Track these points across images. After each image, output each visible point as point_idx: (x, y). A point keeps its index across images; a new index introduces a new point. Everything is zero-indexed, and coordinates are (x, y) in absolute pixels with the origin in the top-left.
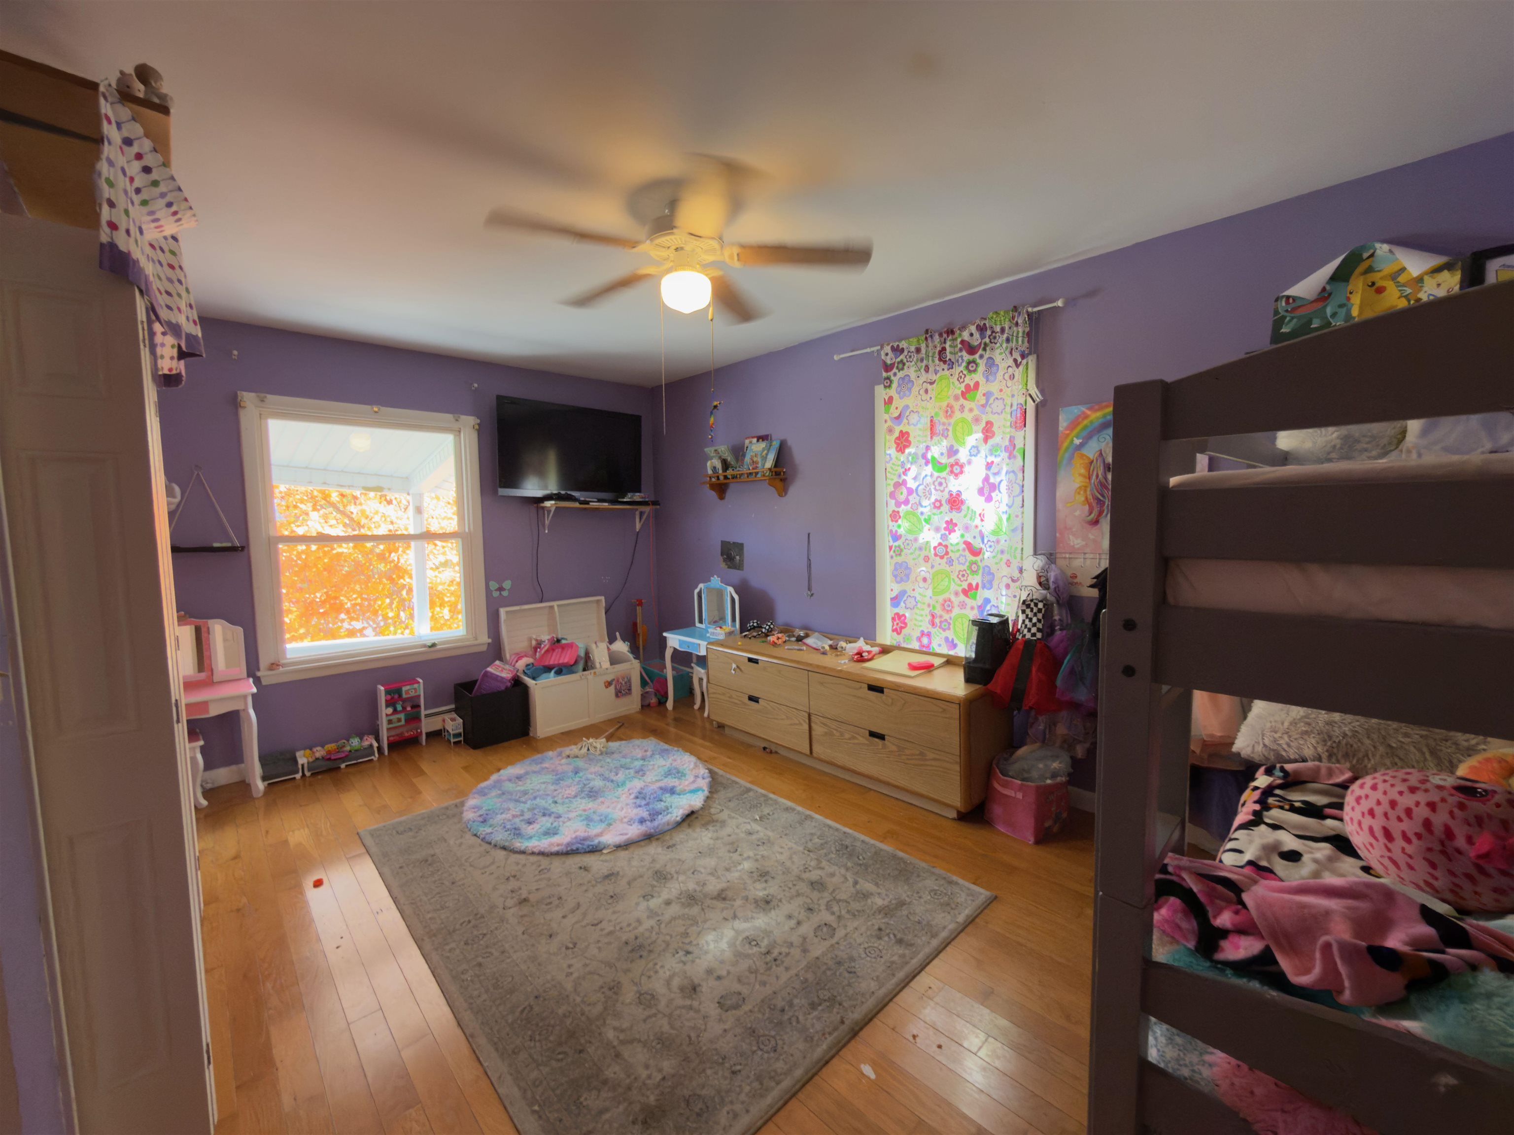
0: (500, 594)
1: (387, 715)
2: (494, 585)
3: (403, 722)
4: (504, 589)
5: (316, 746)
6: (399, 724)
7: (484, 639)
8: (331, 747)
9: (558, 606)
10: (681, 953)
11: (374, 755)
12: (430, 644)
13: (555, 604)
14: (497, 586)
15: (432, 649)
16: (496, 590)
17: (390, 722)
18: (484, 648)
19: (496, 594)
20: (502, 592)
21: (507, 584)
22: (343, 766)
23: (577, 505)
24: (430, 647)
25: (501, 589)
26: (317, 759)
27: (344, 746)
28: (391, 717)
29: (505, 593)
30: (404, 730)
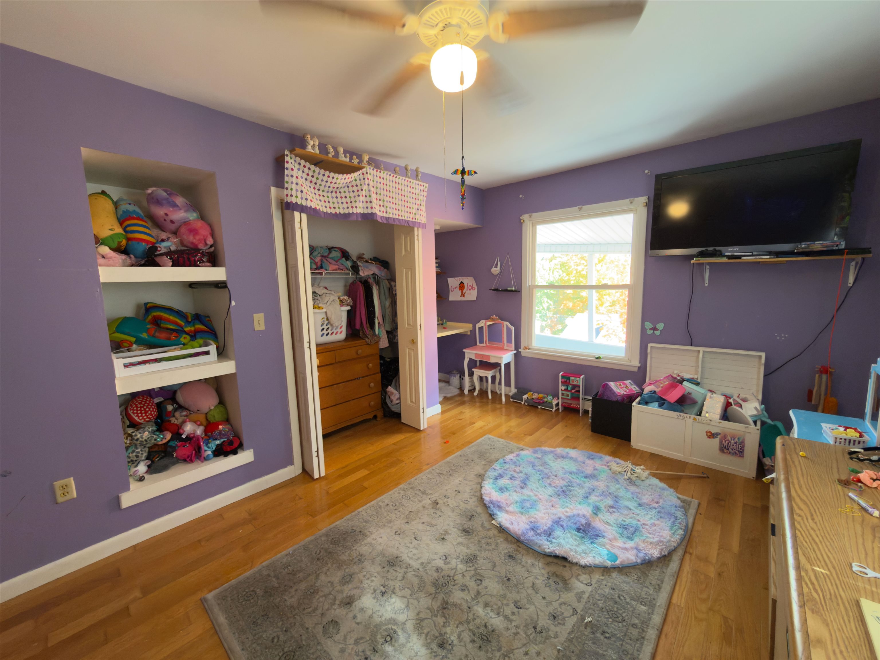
0: (654, 332)
1: (562, 390)
2: (648, 325)
3: (569, 397)
4: (657, 330)
5: (536, 393)
6: (567, 397)
7: (636, 363)
8: (541, 395)
9: (704, 351)
10: (383, 590)
11: (553, 408)
12: (597, 357)
13: (702, 349)
14: (651, 326)
15: (597, 360)
16: (650, 329)
17: (563, 394)
18: (636, 370)
19: (650, 332)
20: (655, 332)
21: (660, 326)
22: (539, 407)
23: (725, 260)
24: (597, 358)
25: (654, 329)
26: (533, 399)
27: (544, 398)
28: (564, 392)
29: (658, 333)
30: (569, 402)
